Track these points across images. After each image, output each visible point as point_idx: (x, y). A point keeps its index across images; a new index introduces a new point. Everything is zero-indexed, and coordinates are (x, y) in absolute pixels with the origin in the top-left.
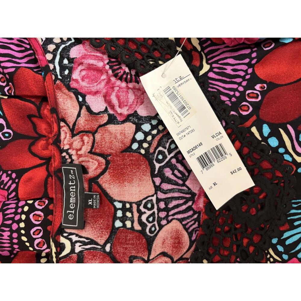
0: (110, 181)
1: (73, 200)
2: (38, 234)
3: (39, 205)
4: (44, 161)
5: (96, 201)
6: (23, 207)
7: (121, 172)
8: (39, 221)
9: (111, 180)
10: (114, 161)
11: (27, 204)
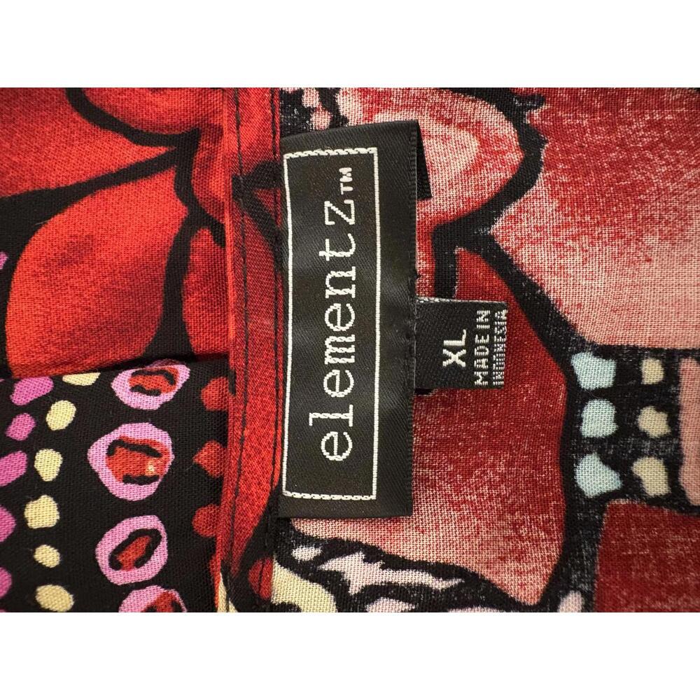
0: (563, 233)
1: (340, 350)
2: (139, 563)
3: (137, 389)
4: (162, 150)
5: (490, 345)
6: (40, 408)
7: (619, 180)
8: (144, 480)
9: (567, 225)
10: (559, 132)
11: (63, 391)
